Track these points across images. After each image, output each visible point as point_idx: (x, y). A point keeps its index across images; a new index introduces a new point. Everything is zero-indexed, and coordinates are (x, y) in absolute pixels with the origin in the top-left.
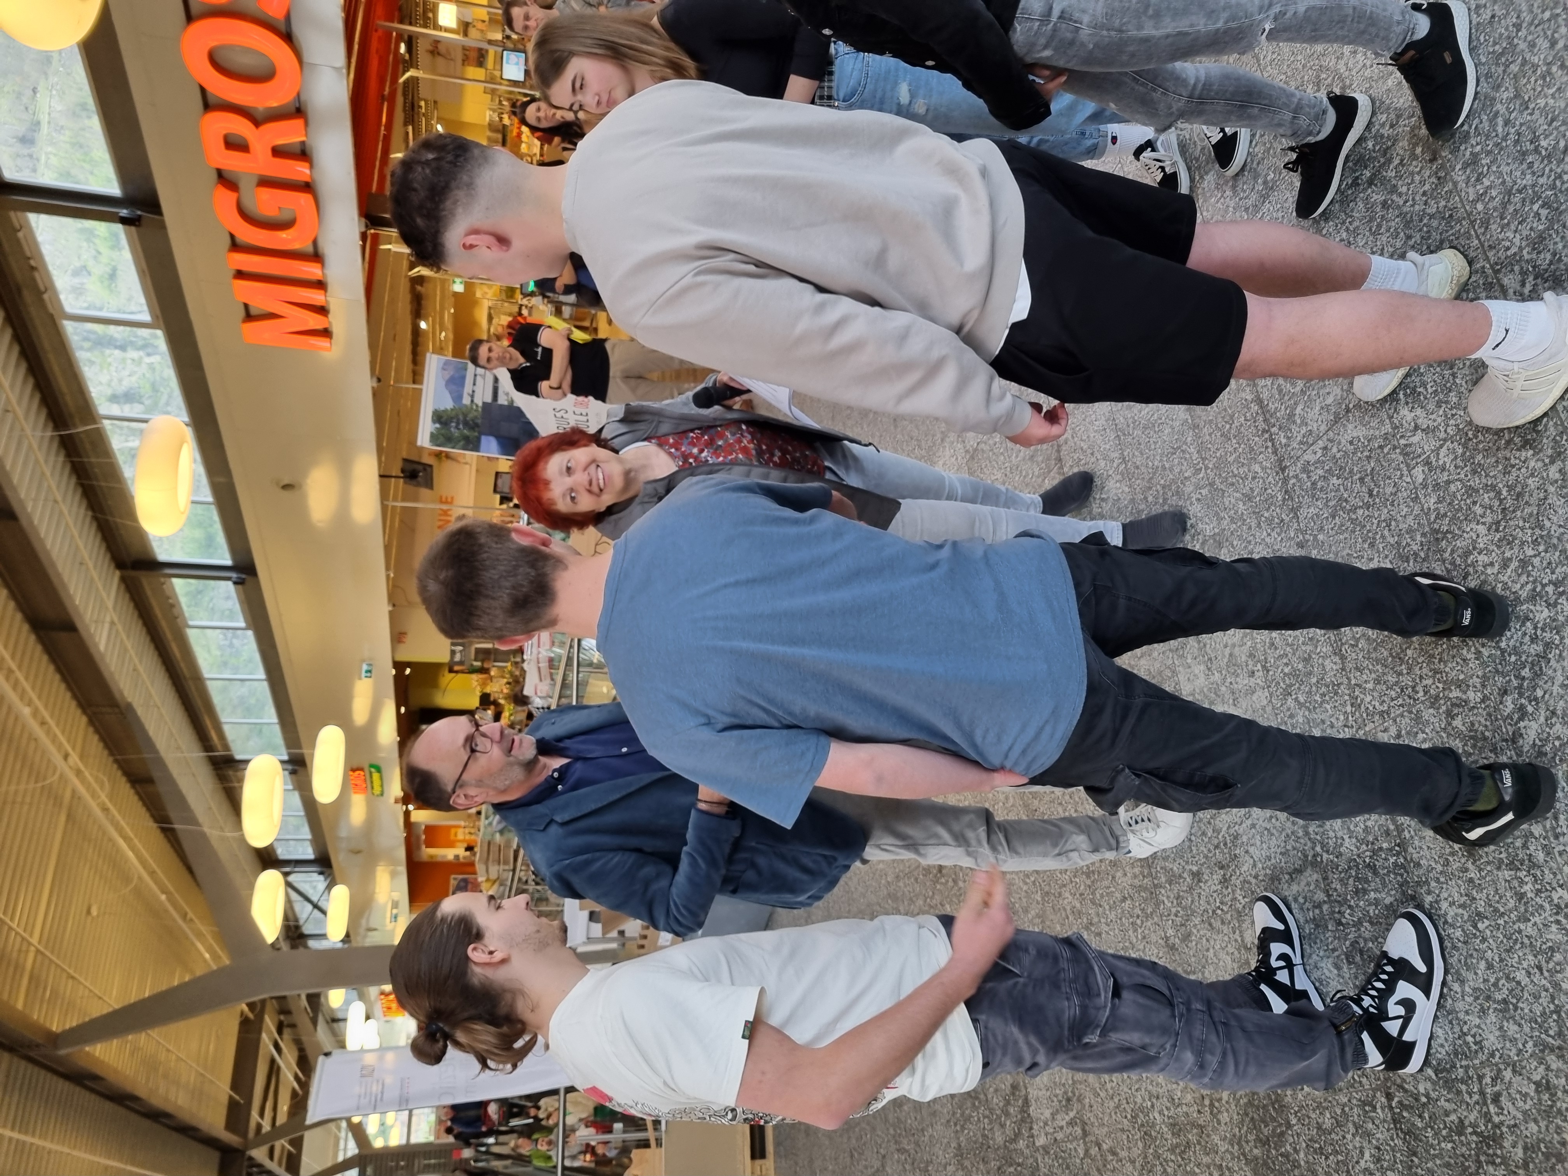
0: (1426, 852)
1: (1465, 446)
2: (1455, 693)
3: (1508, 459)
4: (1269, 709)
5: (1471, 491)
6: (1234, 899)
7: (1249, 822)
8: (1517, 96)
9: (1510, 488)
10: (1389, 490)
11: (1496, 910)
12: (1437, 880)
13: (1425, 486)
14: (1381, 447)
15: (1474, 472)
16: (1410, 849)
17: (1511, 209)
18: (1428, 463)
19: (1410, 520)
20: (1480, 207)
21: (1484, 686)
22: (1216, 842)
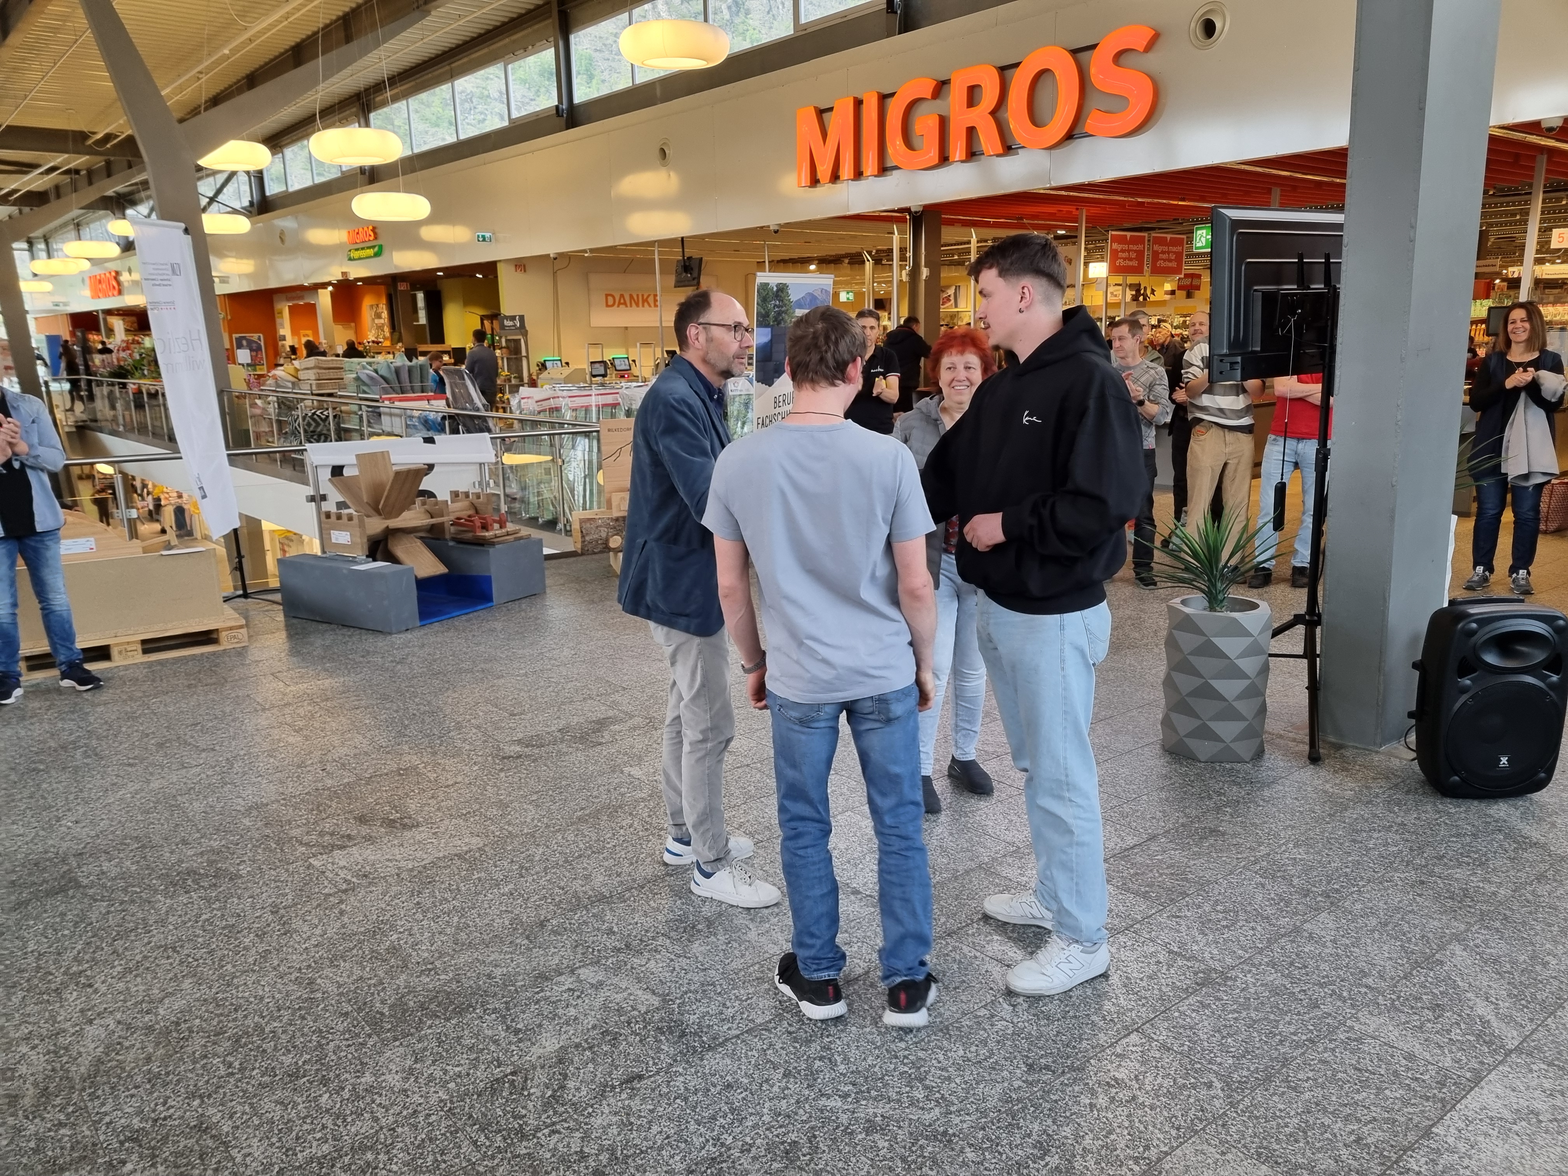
0: (713, 1062)
1: (1013, 1034)
2: (839, 1059)
3: (1015, 1058)
4: (767, 955)
5: (984, 1043)
6: (607, 958)
7: (673, 957)
8: (1255, 1022)
9: (996, 1063)
10: (963, 998)
11: (696, 1107)
12: (697, 1072)
13: (976, 1017)
14: (991, 989)
15: (998, 1042)
16: (710, 1054)
17: (1181, 1031)
18: (992, 1016)
19: (948, 1013)
20: (1176, 1014)
21: (852, 1072)
22: (645, 939)
